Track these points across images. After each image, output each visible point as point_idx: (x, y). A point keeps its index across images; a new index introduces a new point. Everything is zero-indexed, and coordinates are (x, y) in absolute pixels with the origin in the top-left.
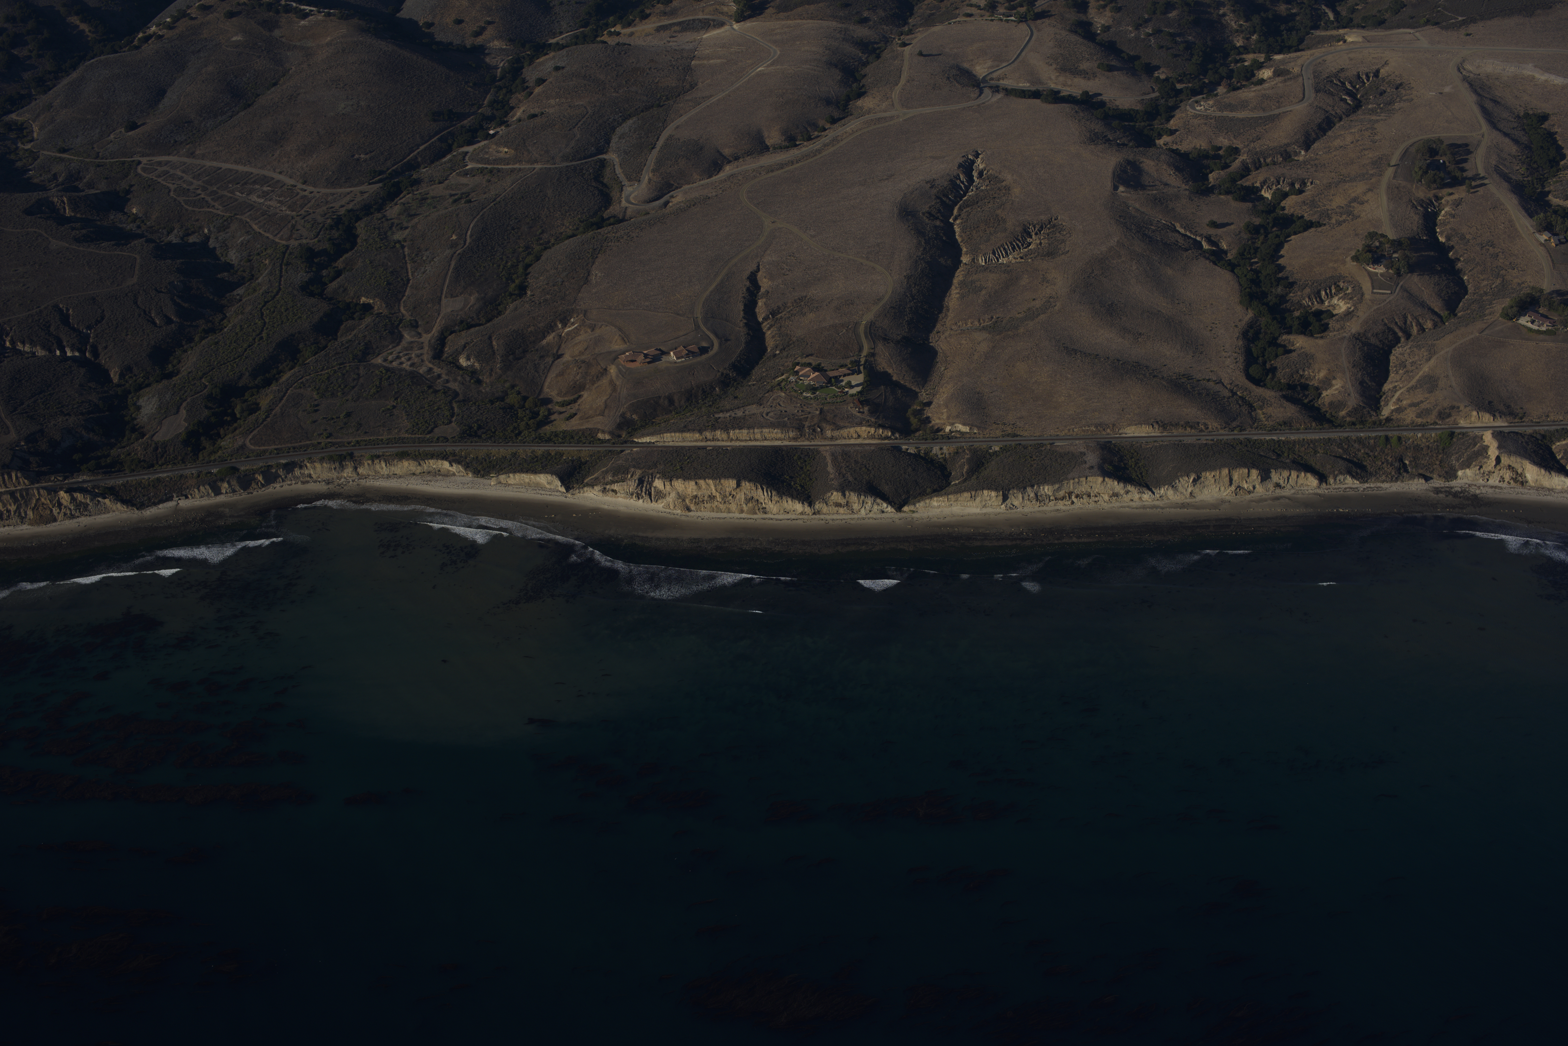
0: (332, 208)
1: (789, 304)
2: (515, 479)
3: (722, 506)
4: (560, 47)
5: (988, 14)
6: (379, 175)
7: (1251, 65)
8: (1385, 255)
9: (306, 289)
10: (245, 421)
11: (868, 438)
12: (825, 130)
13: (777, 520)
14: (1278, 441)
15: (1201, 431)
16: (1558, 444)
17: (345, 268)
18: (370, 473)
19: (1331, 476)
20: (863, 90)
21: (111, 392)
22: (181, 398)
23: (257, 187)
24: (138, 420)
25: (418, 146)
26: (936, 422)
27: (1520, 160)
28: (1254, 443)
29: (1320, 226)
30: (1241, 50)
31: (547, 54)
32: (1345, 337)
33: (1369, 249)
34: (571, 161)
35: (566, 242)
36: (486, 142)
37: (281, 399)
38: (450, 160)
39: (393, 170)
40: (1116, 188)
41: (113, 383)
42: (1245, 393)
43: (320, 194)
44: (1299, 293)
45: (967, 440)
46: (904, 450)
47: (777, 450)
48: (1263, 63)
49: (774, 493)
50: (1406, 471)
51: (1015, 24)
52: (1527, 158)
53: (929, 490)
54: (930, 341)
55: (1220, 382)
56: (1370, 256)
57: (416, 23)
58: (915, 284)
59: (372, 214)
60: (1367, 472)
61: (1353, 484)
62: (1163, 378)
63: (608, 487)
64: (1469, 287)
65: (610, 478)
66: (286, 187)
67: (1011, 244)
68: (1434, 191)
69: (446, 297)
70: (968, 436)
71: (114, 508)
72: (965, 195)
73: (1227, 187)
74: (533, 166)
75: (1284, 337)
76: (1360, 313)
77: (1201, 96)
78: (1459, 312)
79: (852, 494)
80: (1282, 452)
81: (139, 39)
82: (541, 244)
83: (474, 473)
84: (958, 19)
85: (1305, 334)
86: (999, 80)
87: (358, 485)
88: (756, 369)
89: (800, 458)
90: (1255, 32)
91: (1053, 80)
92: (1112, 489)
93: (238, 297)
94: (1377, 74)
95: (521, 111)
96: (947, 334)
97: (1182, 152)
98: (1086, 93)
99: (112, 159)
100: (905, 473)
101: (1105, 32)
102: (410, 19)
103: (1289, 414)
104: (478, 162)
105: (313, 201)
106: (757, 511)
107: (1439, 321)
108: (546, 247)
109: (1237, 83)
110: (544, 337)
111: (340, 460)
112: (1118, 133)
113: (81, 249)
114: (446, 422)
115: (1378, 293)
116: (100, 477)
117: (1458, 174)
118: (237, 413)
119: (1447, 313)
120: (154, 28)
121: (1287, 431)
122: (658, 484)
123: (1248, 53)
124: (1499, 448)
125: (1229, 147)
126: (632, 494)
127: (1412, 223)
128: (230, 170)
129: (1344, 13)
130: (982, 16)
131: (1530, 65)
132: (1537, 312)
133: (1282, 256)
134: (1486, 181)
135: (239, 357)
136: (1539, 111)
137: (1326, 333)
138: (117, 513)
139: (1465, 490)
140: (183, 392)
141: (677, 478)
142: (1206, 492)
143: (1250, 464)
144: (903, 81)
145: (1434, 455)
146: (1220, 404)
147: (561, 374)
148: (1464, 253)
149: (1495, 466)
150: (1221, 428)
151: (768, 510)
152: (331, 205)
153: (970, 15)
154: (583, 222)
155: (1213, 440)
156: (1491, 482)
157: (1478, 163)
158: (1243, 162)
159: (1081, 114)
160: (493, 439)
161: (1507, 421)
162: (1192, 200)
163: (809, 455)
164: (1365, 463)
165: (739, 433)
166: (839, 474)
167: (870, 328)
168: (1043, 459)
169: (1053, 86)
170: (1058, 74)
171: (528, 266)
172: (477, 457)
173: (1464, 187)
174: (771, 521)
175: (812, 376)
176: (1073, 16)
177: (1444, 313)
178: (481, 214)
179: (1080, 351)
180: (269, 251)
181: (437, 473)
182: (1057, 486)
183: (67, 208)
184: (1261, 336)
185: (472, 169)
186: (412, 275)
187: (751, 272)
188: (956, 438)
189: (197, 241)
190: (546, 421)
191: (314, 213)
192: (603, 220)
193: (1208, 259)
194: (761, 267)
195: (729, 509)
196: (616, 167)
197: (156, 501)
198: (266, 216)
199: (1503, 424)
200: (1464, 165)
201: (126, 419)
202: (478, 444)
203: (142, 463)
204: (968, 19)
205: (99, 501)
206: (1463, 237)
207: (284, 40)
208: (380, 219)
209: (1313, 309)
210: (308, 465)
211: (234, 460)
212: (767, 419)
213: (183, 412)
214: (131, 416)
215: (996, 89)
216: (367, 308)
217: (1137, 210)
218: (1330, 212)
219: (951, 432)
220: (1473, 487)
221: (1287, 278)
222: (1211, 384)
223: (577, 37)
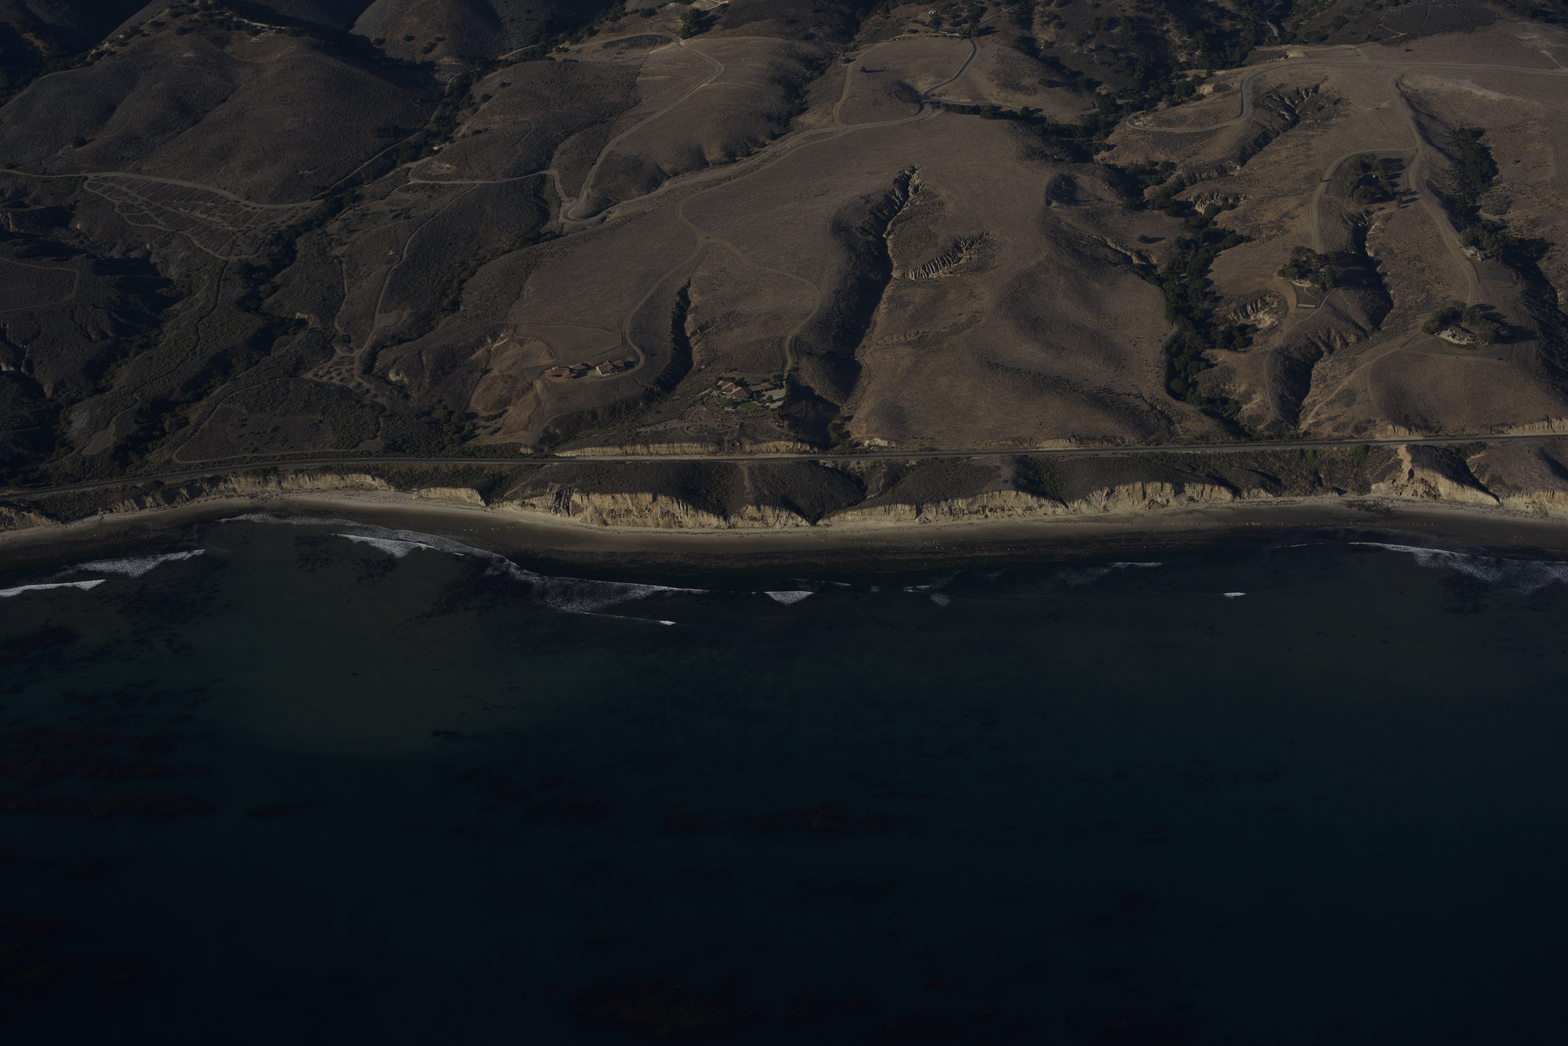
0: (273, 223)
1: (717, 319)
2: (436, 493)
3: (638, 520)
4: (508, 63)
5: (932, 30)
6: (322, 191)
7: (1192, 81)
8: (1312, 270)
9: (242, 304)
10: (173, 435)
11: (787, 452)
12: (764, 145)
13: (692, 533)
14: (1194, 455)
15: (1118, 445)
16: (1473, 457)
17: (282, 284)
18: (294, 487)
19: (1245, 490)
20: (805, 106)
21: (43, 407)
22: (111, 413)
23: (201, 202)
24: (68, 435)
25: (362, 162)
26: (855, 436)
27: (1453, 175)
28: (1170, 457)
29: (1251, 241)
30: (1184, 66)
31: (496, 70)
32: (1267, 351)
33: (1296, 264)
34: (512, 177)
35: (502, 257)
36: (429, 158)
37: (210, 414)
38: (393, 176)
39: (336, 186)
40: (1049, 203)
41: (46, 397)
42: (1164, 407)
43: (263, 210)
44: (1225, 308)
45: (885, 454)
46: (821, 464)
47: (695, 464)
48: (1205, 78)
49: (689, 507)
50: (1321, 485)
51: (959, 40)
52: (1460, 173)
53: (844, 504)
54: (856, 355)
55: (1140, 396)
56: (1296, 270)
57: (368, 39)
58: (843, 299)
59: (312, 229)
60: (1281, 485)
61: (1267, 497)
62: (1083, 392)
63: (527, 501)
64: (1395, 301)
65: (529, 492)
66: (229, 203)
67: (942, 259)
68: (1365, 206)
69: (379, 312)
70: (886, 450)
71: (39, 522)
72: (899, 210)
73: (1161, 203)
74: (474, 182)
75: (1208, 351)
76: (1284, 328)
77: (1141, 112)
78: (1383, 326)
79: (767, 508)
80: (1197, 465)
81: (92, 55)
82: (477, 260)
83: (396, 487)
84: (903, 35)
85: (1229, 349)
86: (940, 96)
87: (281, 499)
88: (681, 383)
89: (717, 472)
90: (1198, 48)
91: (994, 96)
92: (1026, 503)
93: (175, 313)
94: (1316, 89)
95: (466, 127)
96: (872, 349)
97: (1119, 167)
98: (1026, 109)
99: (59, 174)
100: (821, 487)
101: (1048, 48)
102: (362, 36)
103: (1207, 428)
104: (421, 178)
105: (255, 216)
106: (673, 525)
107: (1363, 335)
108: (482, 262)
109: (1178, 98)
110: (474, 352)
111: (264, 474)
112: (1056, 148)
113: (22, 264)
114: (371, 436)
115: (1302, 308)
116: (26, 491)
117: (1389, 189)
118: (166, 428)
119: (1370, 327)
120: (107, 45)
121: (1204, 445)
122: (576, 498)
123: (1191, 68)
124: (1412, 461)
125: (1166, 162)
126: (550, 508)
127: (1341, 238)
128: (176, 186)
129: (1288, 29)
130: (926, 32)
131: (1468, 81)
132: (1459, 326)
133: (1211, 271)
134: (1417, 196)
135: (171, 372)
136: (1475, 127)
137: (1249, 348)
138: (42, 527)
139: (1378, 504)
140: (114, 406)
141: (594, 492)
142: (1120, 506)
143: (1163, 478)
144: (844, 97)
145: (1349, 469)
146: (1138, 418)
147: (488, 389)
148: (1391, 268)
149: (1409, 480)
150: (1138, 442)
151: (683, 524)
152: (273, 221)
153: (915, 32)
154: (520, 237)
155: (1129, 454)
156: (1404, 496)
157: (1410, 178)
158: (1178, 178)
159: (1020, 130)
160: (416, 453)
161: (1423, 435)
162: (1125, 215)
163: (727, 469)
164: (1280, 477)
165: (659, 447)
166: (755, 488)
167: (795, 343)
168: (958, 473)
169: (994, 102)
170: (999, 90)
171: (462, 281)
172: (400, 472)
173: (1395, 202)
174: (686, 535)
175: (735, 390)
176: (1016, 32)
177: (1368, 328)
178: (419, 229)
179: (1002, 366)
180: (208, 267)
181: (361, 487)
182: (970, 500)
183: (11, 224)
184: (1185, 350)
185: (414, 185)
186: (348, 290)
187: (682, 288)
188: (874, 452)
189: (139, 256)
190: (471, 435)
191: (255, 228)
192: (540, 235)
193: (1136, 273)
194: (692, 282)
195: (645, 523)
196: (556, 182)
197: (81, 515)
198: (207, 232)
199: (1419, 438)
200: (1396, 180)
201: (57, 433)
202: (401, 458)
203: (69, 478)
204: (913, 35)
205: (23, 515)
206: (1391, 252)
207: (235, 56)
208: (320, 235)
209: (1239, 323)
210: (233, 479)
211: (159, 475)
212: (688, 434)
213: (113, 427)
214: (62, 430)
215: (937, 105)
216: (302, 323)
217: (1069, 225)
218: (1261, 227)
219: (869, 446)
220: (1386, 501)
221: (1214, 293)
222: (1132, 398)
223: (526, 53)
